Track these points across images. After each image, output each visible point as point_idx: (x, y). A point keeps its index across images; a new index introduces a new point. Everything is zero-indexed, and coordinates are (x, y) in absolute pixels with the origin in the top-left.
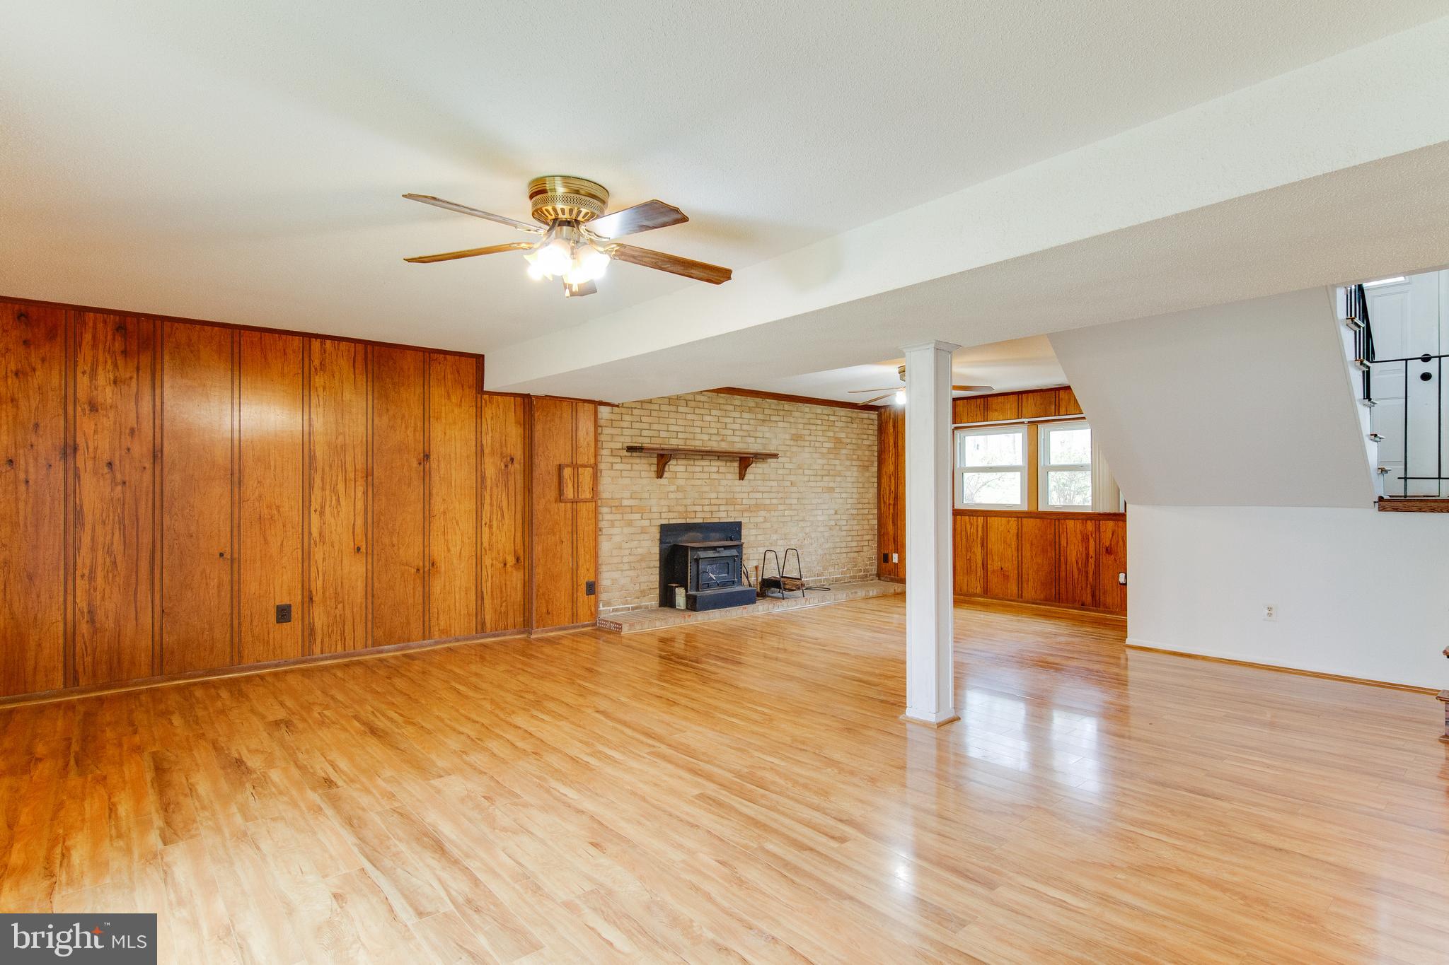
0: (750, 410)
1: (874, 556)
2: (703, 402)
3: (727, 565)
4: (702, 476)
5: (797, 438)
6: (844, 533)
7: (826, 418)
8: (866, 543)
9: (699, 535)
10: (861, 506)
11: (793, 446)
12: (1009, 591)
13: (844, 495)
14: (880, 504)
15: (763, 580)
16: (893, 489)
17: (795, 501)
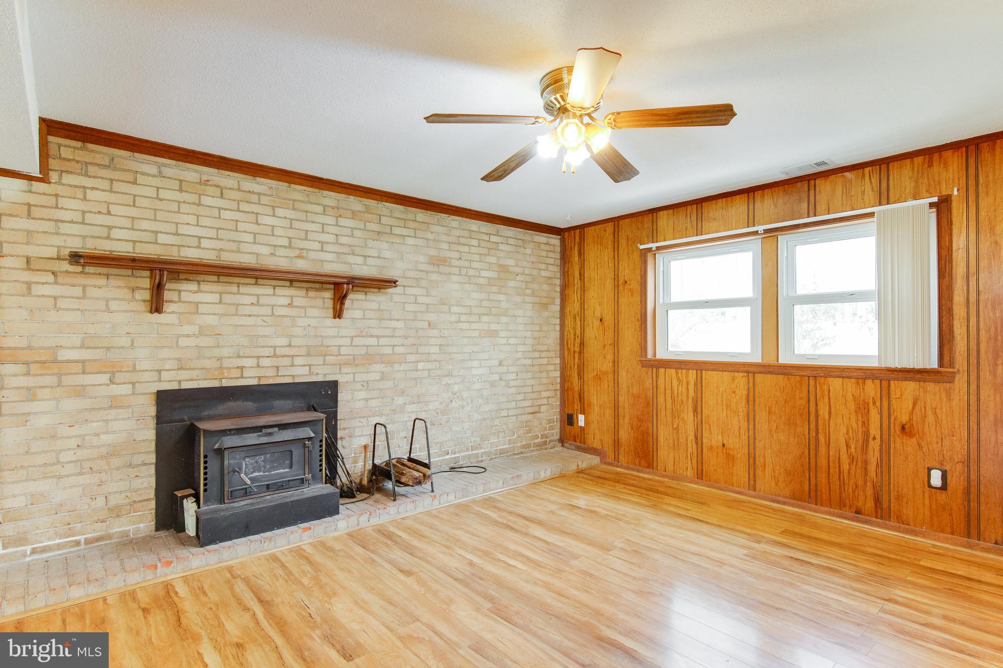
0: (354, 215)
1: (556, 417)
2: (259, 194)
3: (288, 453)
4: (255, 310)
5: (438, 262)
6: (513, 390)
7: (486, 238)
8: (545, 401)
9: (250, 405)
10: (537, 354)
11: (431, 272)
12: (735, 478)
13: (512, 341)
14: (564, 350)
15: (374, 466)
16: (578, 332)
17: (436, 349)
